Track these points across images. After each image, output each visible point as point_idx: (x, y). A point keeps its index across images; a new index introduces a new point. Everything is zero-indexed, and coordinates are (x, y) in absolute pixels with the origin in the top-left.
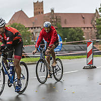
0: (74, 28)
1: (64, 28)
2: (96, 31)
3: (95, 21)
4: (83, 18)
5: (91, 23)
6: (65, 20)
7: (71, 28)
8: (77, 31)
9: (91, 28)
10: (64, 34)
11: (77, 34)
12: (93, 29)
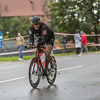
0: (19, 17)
1: (4, 18)
2: (50, 20)
3: (49, 7)
4: (32, 2)
5: (43, 10)
6: (7, 6)
7: (14, 17)
8: (23, 21)
9: (43, 16)
10: (4, 26)
11: (23, 26)
12: (45, 17)
